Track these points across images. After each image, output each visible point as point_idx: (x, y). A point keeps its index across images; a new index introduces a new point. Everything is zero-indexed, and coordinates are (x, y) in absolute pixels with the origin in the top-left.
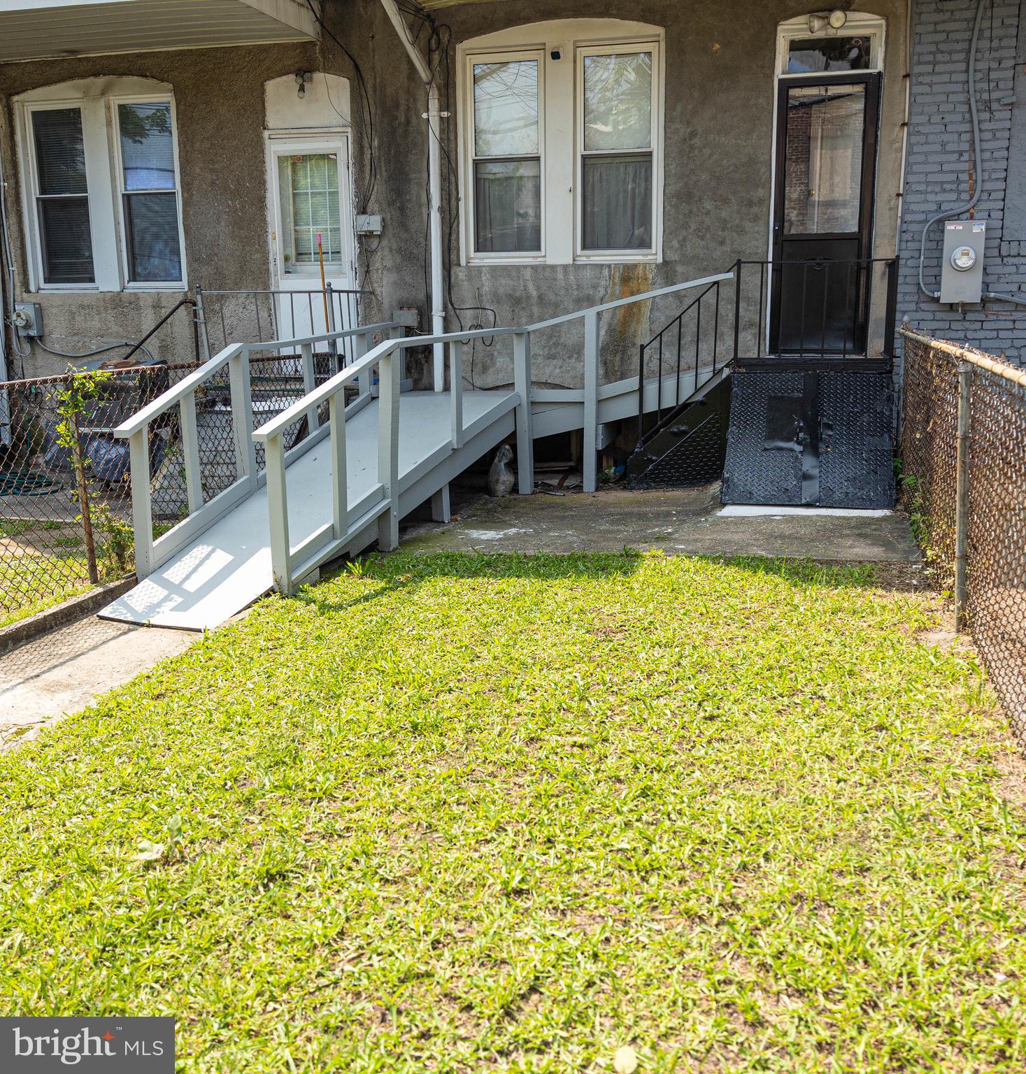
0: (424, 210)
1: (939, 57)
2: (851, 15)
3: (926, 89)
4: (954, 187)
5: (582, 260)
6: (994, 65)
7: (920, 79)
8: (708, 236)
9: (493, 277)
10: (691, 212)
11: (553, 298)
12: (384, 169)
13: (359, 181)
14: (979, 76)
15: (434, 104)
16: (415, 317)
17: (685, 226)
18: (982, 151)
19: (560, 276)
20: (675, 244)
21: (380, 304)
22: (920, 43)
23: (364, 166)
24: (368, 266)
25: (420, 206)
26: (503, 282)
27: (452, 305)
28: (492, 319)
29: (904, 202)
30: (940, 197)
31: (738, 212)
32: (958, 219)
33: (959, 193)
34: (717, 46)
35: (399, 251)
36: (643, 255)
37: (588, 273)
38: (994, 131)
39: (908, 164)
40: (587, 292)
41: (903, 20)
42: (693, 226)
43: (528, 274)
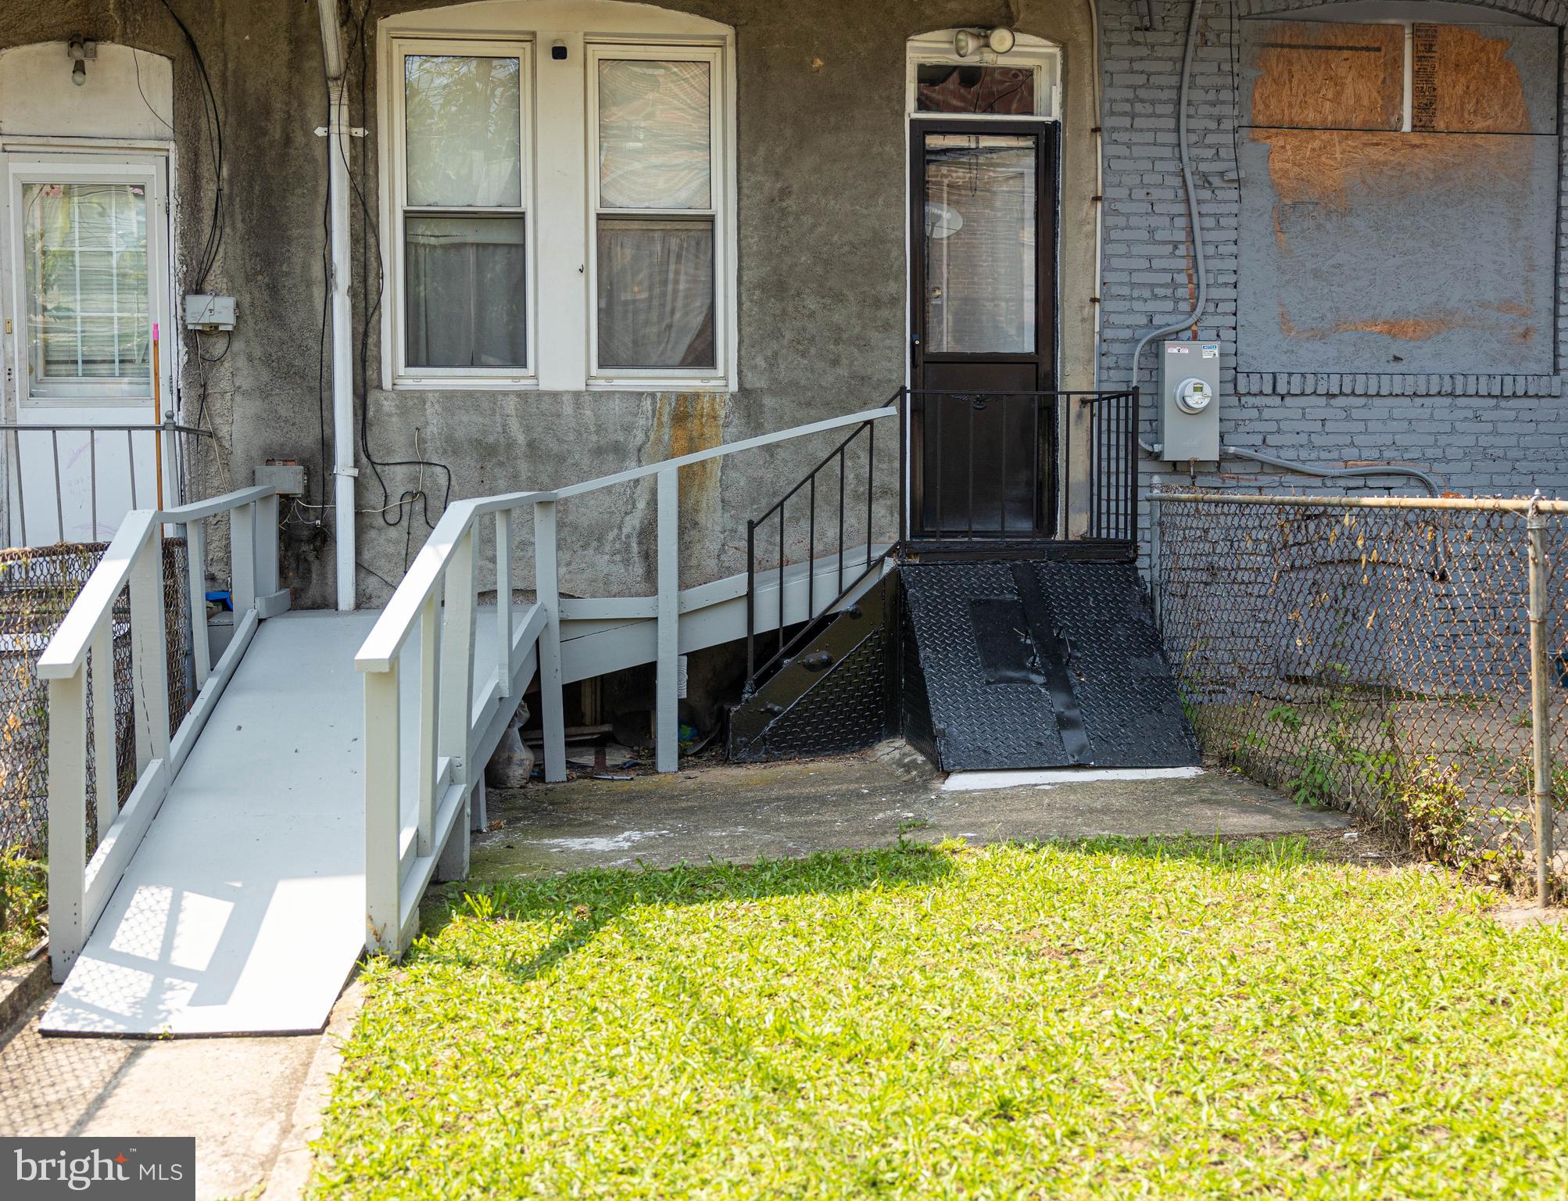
0: (318, 293)
1: (1138, 107)
2: (1021, 38)
3: (1123, 151)
4: (1169, 292)
5: (600, 385)
6: (1213, 125)
7: (1115, 136)
8: (813, 351)
9: (445, 409)
10: (784, 312)
11: (554, 446)
12: (239, 217)
13: (189, 236)
14: (1193, 138)
15: (340, 114)
16: (300, 477)
17: (776, 334)
18: (1204, 243)
19: (568, 409)
20: (760, 362)
21: (227, 455)
22: (1111, 85)
23: (200, 210)
24: (204, 386)
25: (309, 284)
26: (465, 419)
27: (368, 457)
28: (443, 481)
29: (1102, 311)
30: (1151, 306)
31: (860, 316)
32: (1177, 339)
33: (1176, 301)
34: (819, 62)
35: (267, 360)
36: (703, 379)
37: (617, 406)
38: (1217, 217)
39: (1104, 256)
40: (613, 437)
41: (1088, 51)
42: (788, 335)
43: (511, 405)
